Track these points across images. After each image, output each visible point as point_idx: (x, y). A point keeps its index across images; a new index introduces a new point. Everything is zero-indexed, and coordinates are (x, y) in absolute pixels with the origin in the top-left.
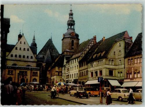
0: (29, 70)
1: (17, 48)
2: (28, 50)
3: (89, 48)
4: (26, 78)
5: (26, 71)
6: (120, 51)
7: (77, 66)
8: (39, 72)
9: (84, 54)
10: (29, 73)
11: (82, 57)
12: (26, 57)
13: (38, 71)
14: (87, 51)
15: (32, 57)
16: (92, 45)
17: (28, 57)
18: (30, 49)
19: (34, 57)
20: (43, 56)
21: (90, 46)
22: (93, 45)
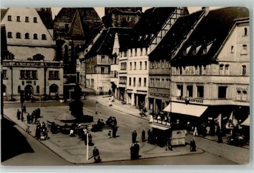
0: (40, 67)
1: (11, 16)
2: (35, 20)
3: (170, 24)
4: (35, 84)
5: (35, 69)
6: (245, 46)
7: (146, 64)
8: (61, 71)
9: (161, 37)
10: (40, 73)
11: (156, 44)
12: (31, 36)
13: (59, 68)
14: (167, 32)
15: (44, 37)
16: (178, 16)
17: (35, 37)
18: (39, 19)
19: (48, 36)
20: (67, 25)
21: (174, 19)
22: (180, 18)
